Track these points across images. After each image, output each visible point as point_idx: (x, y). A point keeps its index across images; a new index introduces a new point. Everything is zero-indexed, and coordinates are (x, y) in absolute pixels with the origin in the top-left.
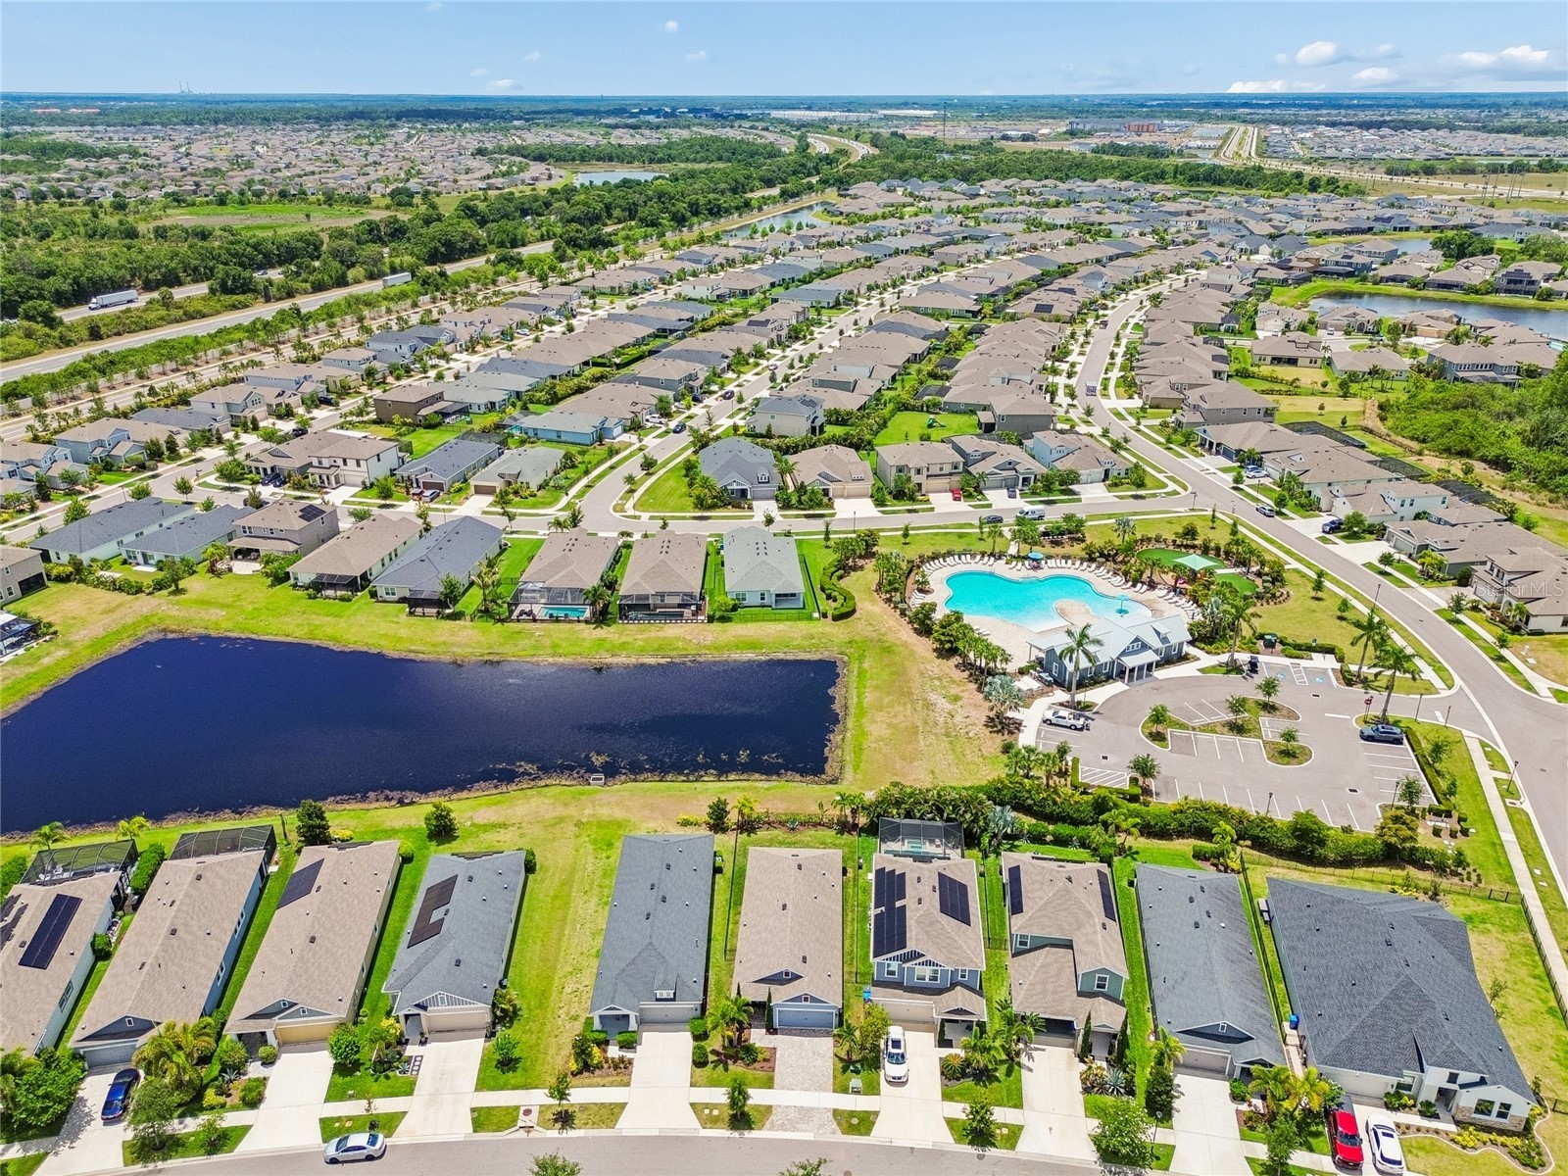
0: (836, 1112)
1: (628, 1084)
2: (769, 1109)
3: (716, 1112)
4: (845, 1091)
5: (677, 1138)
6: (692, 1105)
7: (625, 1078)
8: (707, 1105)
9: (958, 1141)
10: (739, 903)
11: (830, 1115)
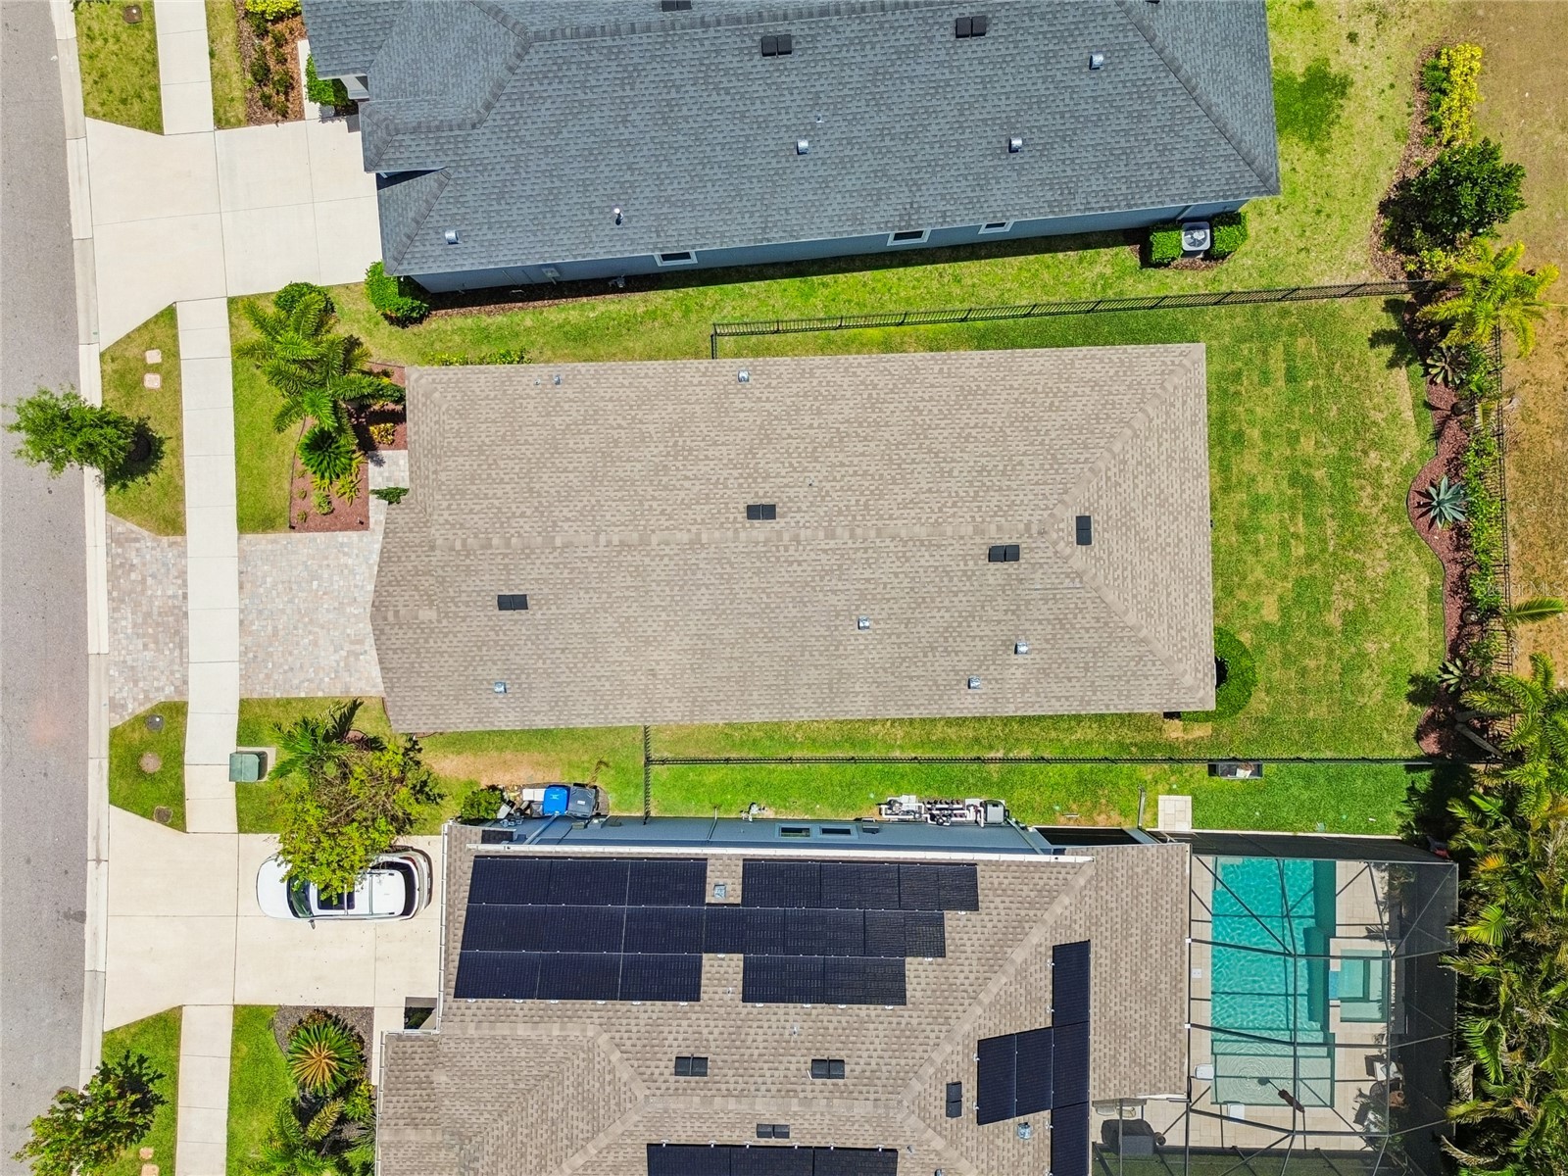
0: (176, 710)
1: (221, 122)
2: (173, 524)
3: (152, 381)
4: (247, 733)
5: (69, 289)
6: (169, 315)
7: (240, 110)
8: (172, 354)
9: (110, 1039)
10: (982, 341)
11: (167, 694)
